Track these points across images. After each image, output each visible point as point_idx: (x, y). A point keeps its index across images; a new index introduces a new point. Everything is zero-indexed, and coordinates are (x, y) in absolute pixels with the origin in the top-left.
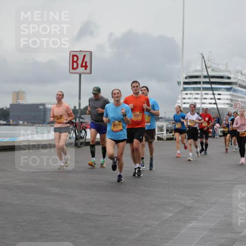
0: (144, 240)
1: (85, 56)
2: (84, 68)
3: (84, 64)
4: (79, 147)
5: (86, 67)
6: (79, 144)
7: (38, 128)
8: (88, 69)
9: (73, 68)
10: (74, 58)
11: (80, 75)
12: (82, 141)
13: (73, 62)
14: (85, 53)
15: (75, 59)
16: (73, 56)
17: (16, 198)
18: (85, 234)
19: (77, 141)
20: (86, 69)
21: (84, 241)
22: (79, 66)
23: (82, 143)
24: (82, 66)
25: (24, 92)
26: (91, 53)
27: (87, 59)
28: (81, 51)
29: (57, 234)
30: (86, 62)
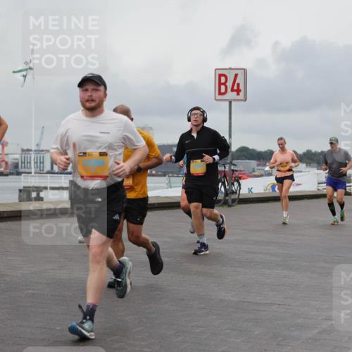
0: (325, 340)
1: (236, 76)
2: (235, 93)
3: (235, 88)
4: (229, 206)
5: (238, 91)
6: (230, 201)
7: (172, 178)
8: (242, 94)
9: (220, 93)
10: (221, 79)
11: (230, 103)
12: (234, 197)
13: (220, 84)
14: (236, 72)
15: (223, 80)
16: (220, 76)
17: (140, 278)
18: (241, 331)
19: (227, 198)
20: (238, 94)
21: (238, 341)
22: (229, 90)
23: (234, 201)
24: (233, 90)
25: (151, 128)
26: (245, 71)
27: (240, 80)
28: (230, 69)
29: (200, 330)
30: (238, 85)
